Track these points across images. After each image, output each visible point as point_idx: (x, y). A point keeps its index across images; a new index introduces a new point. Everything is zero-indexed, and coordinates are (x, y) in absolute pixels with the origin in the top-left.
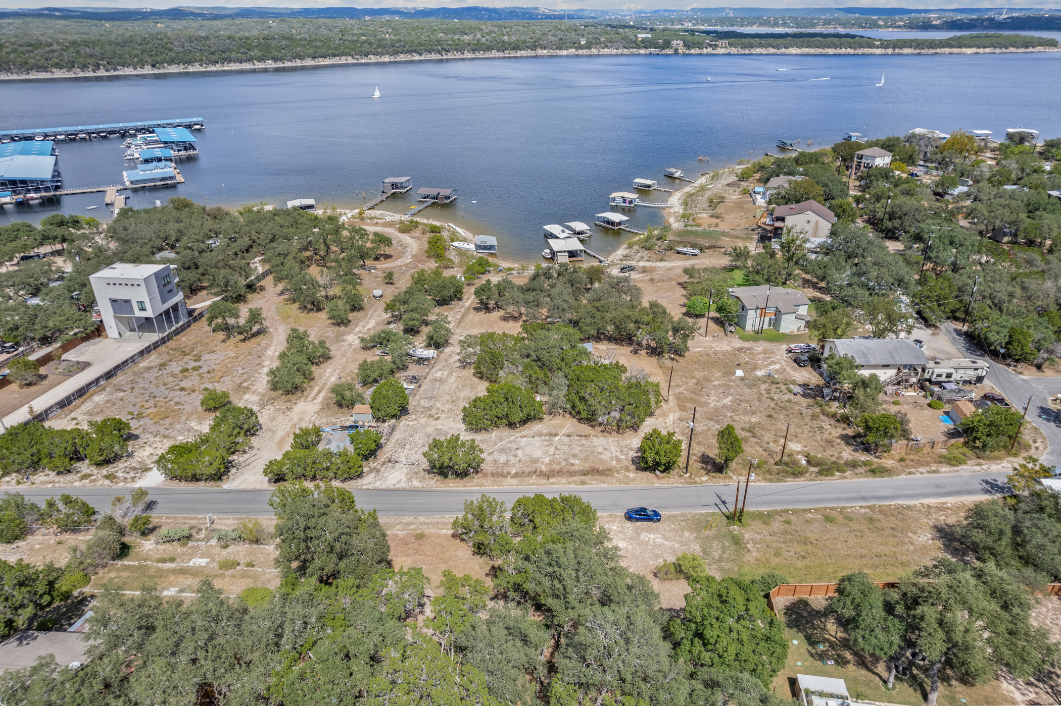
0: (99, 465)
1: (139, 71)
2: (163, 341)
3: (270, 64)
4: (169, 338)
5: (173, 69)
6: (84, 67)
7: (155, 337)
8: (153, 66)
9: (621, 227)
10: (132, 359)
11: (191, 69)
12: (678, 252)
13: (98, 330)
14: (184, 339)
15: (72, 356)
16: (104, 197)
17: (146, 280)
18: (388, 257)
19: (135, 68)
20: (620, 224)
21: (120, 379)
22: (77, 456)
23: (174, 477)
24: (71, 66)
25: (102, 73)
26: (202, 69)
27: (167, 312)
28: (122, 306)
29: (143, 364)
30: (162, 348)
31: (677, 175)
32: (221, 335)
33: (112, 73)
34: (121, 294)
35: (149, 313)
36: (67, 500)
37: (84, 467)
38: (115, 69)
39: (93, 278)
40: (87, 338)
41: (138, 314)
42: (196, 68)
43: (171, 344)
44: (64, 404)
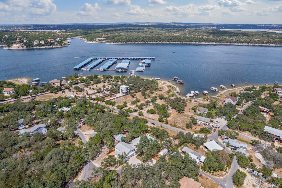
0: (112, 105)
1: (153, 43)
2: (125, 95)
3: (179, 43)
4: (126, 95)
5: (160, 43)
6: (144, 42)
7: (124, 95)
8: (156, 42)
9: (206, 94)
10: (120, 97)
11: (163, 43)
12: (208, 101)
13: (119, 93)
14: (127, 96)
15: (116, 95)
16: (132, 72)
17: (125, 88)
18: (161, 91)
19: (153, 42)
20: (206, 93)
21: (118, 98)
22: (111, 104)
23: (117, 108)
24: (142, 41)
25: (147, 43)
26: (165, 43)
27: (126, 92)
28: (122, 90)
29: (121, 97)
30: (124, 96)
31: (233, 86)
32: (131, 96)
33: (149, 43)
34: (122, 89)
35: (124, 92)
36: (108, 107)
37: (111, 105)
38: (149, 42)
39: (120, 86)
40: (118, 93)
41: (123, 92)
42: (164, 43)
43: (125, 96)
44: (112, 99)
